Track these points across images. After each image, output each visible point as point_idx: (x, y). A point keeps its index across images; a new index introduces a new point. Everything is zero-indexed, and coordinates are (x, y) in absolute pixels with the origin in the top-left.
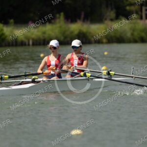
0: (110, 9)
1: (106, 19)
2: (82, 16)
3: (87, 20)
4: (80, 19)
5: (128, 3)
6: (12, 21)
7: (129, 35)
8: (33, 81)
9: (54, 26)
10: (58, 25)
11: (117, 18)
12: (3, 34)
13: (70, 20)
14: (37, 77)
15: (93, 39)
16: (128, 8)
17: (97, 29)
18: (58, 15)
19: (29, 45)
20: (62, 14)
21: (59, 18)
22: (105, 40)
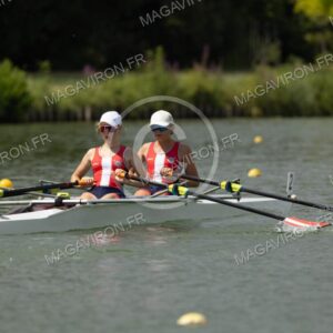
0: (267, 40)
1: (258, 62)
2: (206, 55)
3: (217, 63)
4: (199, 60)
5: (308, 26)
6: (46, 64)
7: (310, 98)
8: (59, 204)
9: (141, 77)
10: (149, 75)
11: (284, 59)
12: (25, 94)
13: (176, 65)
14: (67, 194)
15: (228, 108)
16: (309, 37)
17: (239, 85)
18: (150, 53)
19: (84, 119)
20: (160, 50)
21: (153, 58)
22: (255, 111)
